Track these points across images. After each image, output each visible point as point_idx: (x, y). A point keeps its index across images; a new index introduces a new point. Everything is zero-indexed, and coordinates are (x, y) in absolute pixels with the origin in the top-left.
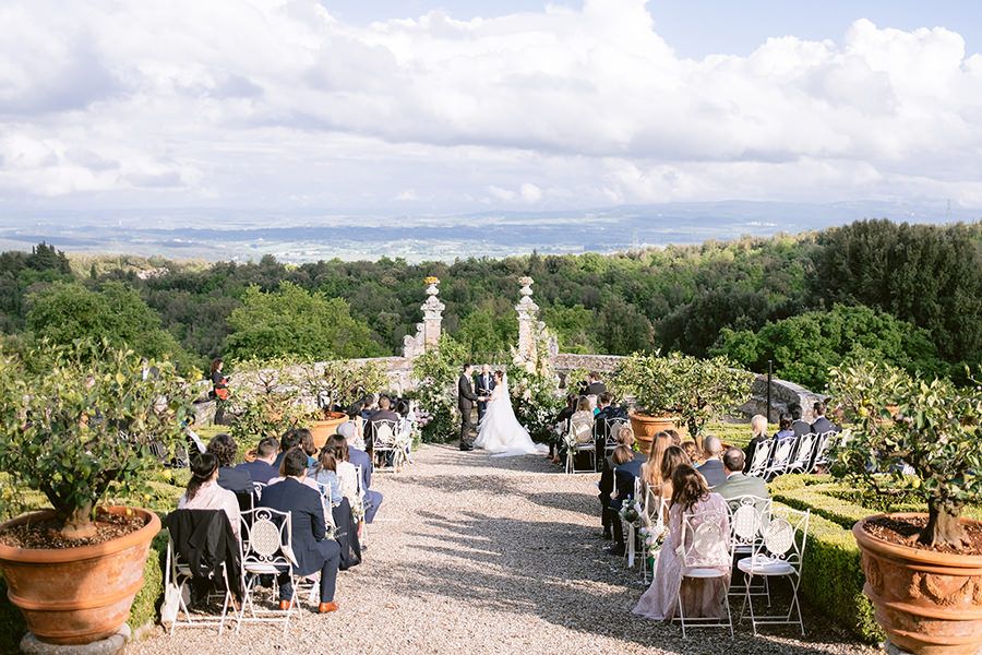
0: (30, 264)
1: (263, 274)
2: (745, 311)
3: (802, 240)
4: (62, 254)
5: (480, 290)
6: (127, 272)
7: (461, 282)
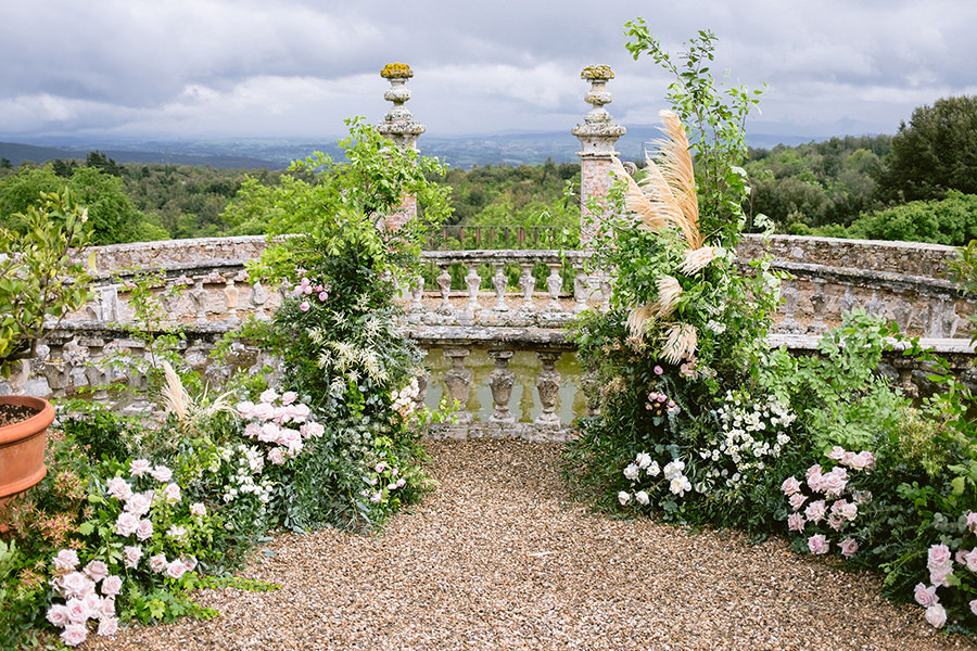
3: (803, 152)
4: (113, 162)
5: (496, 195)
6: (169, 179)
7: (478, 187)
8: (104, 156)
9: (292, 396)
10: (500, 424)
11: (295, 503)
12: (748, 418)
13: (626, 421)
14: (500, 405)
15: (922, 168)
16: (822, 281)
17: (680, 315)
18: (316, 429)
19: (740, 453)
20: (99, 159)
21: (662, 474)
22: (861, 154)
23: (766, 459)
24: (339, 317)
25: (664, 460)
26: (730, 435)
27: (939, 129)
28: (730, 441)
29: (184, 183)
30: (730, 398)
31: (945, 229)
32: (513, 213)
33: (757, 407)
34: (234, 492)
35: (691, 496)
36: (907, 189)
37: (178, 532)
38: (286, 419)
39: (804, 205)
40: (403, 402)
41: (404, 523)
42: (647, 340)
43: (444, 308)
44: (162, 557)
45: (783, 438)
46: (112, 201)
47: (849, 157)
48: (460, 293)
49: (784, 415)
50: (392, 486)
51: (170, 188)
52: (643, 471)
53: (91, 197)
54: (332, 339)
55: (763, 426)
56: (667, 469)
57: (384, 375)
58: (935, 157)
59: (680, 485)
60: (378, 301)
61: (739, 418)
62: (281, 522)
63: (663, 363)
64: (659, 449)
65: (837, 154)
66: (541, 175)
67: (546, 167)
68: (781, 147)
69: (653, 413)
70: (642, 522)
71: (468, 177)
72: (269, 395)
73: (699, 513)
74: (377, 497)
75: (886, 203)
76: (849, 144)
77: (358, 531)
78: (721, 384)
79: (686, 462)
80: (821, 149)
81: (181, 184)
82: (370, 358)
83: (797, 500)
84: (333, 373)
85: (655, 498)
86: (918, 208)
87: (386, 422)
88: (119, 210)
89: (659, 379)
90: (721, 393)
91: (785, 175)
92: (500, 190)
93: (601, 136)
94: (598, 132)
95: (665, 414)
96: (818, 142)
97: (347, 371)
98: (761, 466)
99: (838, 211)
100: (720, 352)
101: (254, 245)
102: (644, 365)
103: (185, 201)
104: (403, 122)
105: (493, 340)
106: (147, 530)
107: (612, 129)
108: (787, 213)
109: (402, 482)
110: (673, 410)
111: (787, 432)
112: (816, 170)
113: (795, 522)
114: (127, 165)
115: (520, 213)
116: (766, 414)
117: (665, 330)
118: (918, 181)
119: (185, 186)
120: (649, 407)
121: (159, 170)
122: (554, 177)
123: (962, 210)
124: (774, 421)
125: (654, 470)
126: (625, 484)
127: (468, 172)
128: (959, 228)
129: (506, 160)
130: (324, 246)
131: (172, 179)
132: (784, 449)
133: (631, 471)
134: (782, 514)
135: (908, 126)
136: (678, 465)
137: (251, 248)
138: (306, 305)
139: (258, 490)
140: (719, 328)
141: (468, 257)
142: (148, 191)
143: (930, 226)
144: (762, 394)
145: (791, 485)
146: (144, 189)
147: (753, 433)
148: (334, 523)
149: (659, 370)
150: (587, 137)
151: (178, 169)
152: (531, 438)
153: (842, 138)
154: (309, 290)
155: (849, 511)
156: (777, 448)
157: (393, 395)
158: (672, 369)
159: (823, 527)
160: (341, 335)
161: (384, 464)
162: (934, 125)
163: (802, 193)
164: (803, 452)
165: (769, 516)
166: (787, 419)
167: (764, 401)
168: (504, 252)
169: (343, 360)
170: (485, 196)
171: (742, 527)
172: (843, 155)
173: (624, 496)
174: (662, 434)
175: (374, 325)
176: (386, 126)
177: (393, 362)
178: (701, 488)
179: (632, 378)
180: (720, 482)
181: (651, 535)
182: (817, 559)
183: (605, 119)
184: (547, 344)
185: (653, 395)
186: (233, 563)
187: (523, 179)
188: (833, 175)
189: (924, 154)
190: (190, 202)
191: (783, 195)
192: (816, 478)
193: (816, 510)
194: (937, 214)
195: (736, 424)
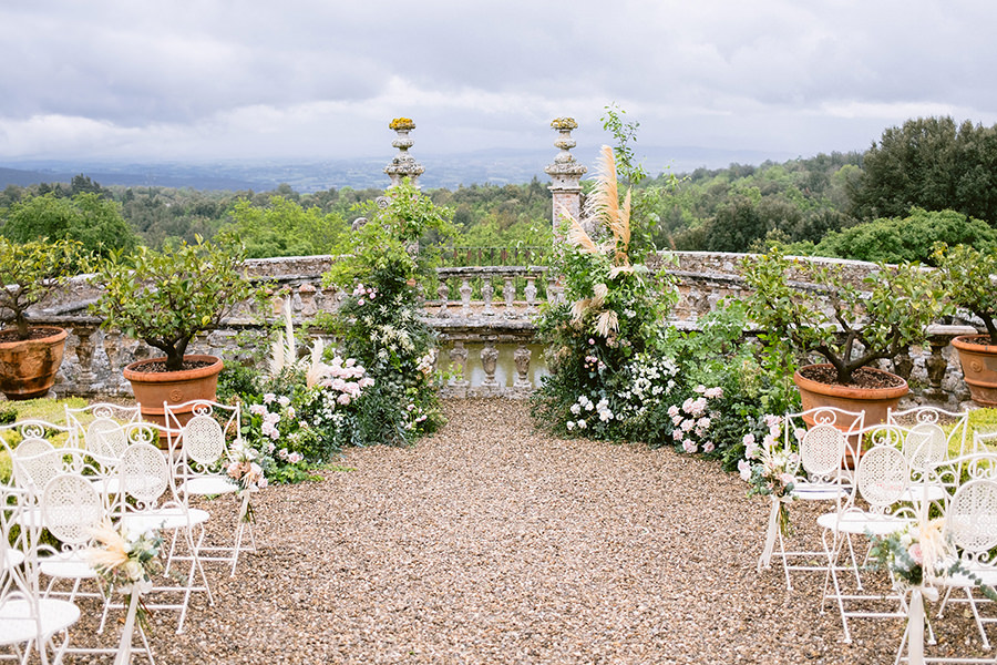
2: (777, 224)
3: (791, 168)
4: (97, 185)
5: (482, 214)
6: (154, 201)
7: (464, 206)
8: (89, 180)
9: (353, 361)
10: (489, 387)
11: (357, 429)
12: (648, 371)
13: (571, 375)
14: (489, 374)
15: (894, 186)
16: (738, 288)
17: (609, 306)
18: (370, 381)
19: (643, 393)
20: (84, 183)
21: (595, 409)
22: (848, 170)
23: (660, 396)
24: (383, 309)
25: (596, 400)
26: (637, 382)
27: (908, 148)
28: (637, 385)
29: (168, 205)
30: (637, 358)
31: (908, 245)
32: (499, 232)
33: (655, 364)
34: (320, 419)
35: (613, 422)
36: (880, 206)
37: (293, 437)
38: (349, 376)
39: (782, 223)
40: (425, 364)
41: (428, 443)
42: (584, 322)
43: (443, 313)
44: (285, 450)
45: (671, 383)
46: (111, 225)
47: (837, 173)
48: (455, 303)
49: (672, 369)
50: (418, 420)
51: (154, 210)
52: (583, 408)
53: (90, 222)
54: (379, 323)
55: (658, 376)
56: (598, 406)
57: (412, 347)
58: (906, 176)
59: (606, 415)
60: (408, 298)
61: (643, 371)
62: (348, 441)
63: (595, 337)
64: (594, 393)
65: (825, 170)
66: (527, 194)
67: (532, 185)
68: (769, 163)
69: (589, 370)
70: (583, 441)
71: (454, 196)
72: (337, 360)
73: (615, 432)
74: (409, 426)
75: (860, 220)
76: (836, 160)
77: (398, 445)
78: (633, 350)
79: (610, 400)
80: (807, 165)
81: (165, 207)
82: (404, 335)
83: (676, 419)
84: (379, 346)
85: (591, 424)
86: (882, 225)
87: (414, 379)
88: (117, 234)
89: (592, 347)
90: (632, 356)
91: (771, 191)
92: (487, 209)
93: (567, 174)
94: (565, 171)
95: (596, 370)
96: (805, 158)
97: (389, 344)
98: (657, 401)
99: (816, 228)
100: (631, 329)
101: (288, 264)
102: (582, 338)
103: (170, 223)
104: (406, 165)
105: (484, 327)
106: (276, 435)
107: (576, 168)
108: (766, 231)
109: (424, 417)
110: (602, 367)
111: (673, 378)
112: (802, 187)
113: (677, 435)
114: (110, 187)
115: (506, 233)
116: (661, 369)
117: (596, 316)
118: (890, 197)
119: (170, 209)
120: (586, 366)
121: (143, 193)
122: (540, 196)
123: (924, 227)
124: (665, 372)
125: (590, 407)
126: (571, 417)
127: (453, 191)
128: (921, 244)
129: (491, 179)
130: (373, 263)
131: (157, 202)
132: (673, 390)
133: (575, 409)
134: (669, 431)
135: (879, 146)
136: (604, 402)
137: (285, 266)
138: (362, 302)
139: (335, 417)
140: (631, 314)
141: (462, 272)
142: (133, 215)
143: (893, 242)
144: (660, 355)
145: (673, 411)
146: (129, 212)
147: (652, 380)
148: (382, 442)
149: (592, 341)
150: (556, 175)
151: (162, 192)
152: (511, 397)
153: (829, 154)
154: (363, 292)
155: (705, 422)
156: (668, 390)
157: (418, 361)
158: (600, 340)
159: (692, 435)
160: (385, 321)
161: (413, 405)
162: (904, 145)
163: (780, 210)
164: (683, 390)
165: (662, 431)
166: (674, 371)
167: (660, 360)
168: (490, 268)
169: (386, 337)
170: (471, 216)
171: (645, 441)
172: (831, 170)
173: (570, 424)
174: (596, 384)
175: (406, 314)
176: (394, 168)
177: (419, 338)
178: (620, 417)
179: (575, 347)
180: (632, 413)
181: (586, 445)
182: (690, 455)
183: (571, 161)
184: (521, 329)
185: (588, 358)
186: (324, 460)
187: (509, 199)
188: (820, 191)
189: (895, 173)
190: (175, 224)
191: (762, 213)
192: (688, 405)
193: (688, 425)
194: (901, 231)
195: (642, 375)
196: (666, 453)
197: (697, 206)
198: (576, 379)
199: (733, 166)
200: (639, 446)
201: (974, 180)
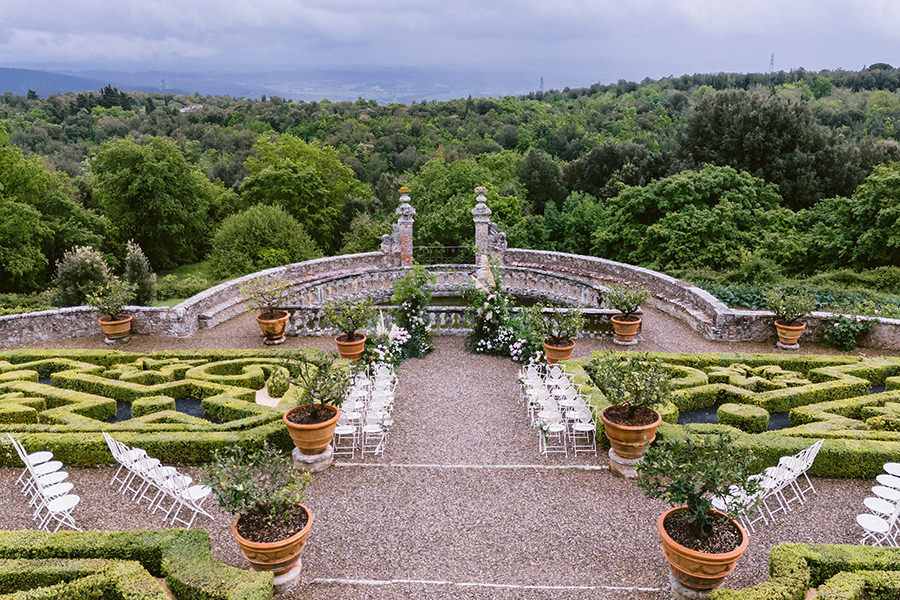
0: (100, 103)
1: (273, 112)
2: (631, 159)
3: (663, 86)
5: (431, 127)
7: (417, 120)
8: (116, 90)
9: (403, 329)
11: (406, 353)
12: (504, 332)
17: (489, 310)
19: (502, 340)
20: (112, 93)
21: (486, 345)
22: (704, 90)
23: (507, 341)
24: (413, 311)
25: (486, 341)
26: (500, 336)
30: (500, 327)
33: (506, 330)
34: (395, 351)
35: (492, 349)
37: (388, 359)
38: (402, 334)
39: (634, 158)
40: (428, 329)
41: (430, 356)
42: (482, 315)
45: (511, 337)
50: (426, 348)
52: (482, 344)
54: (412, 316)
55: (507, 334)
56: (487, 343)
57: (424, 324)
59: (489, 347)
61: (502, 332)
62: (405, 358)
63: (486, 320)
64: (485, 339)
65: (686, 90)
66: (464, 110)
68: (648, 81)
69: (484, 331)
70: (482, 356)
71: (409, 111)
72: (398, 328)
73: (493, 353)
74: (423, 351)
76: (697, 81)
77: (421, 358)
78: (498, 325)
79: (491, 342)
80: (676, 84)
83: (512, 349)
84: (412, 324)
85: (485, 350)
86: (685, 176)
87: (424, 334)
89: (485, 324)
90: (498, 327)
91: (644, 110)
92: (434, 122)
95: (487, 331)
98: (506, 343)
99: (655, 162)
100: (497, 316)
108: (623, 164)
109: (428, 347)
111: (512, 335)
112: (667, 106)
113: (512, 354)
116: (508, 331)
117: (486, 313)
121: (159, 99)
124: (509, 333)
125: (484, 344)
126: (478, 347)
132: (511, 339)
133: (479, 344)
134: (509, 353)
136: (489, 342)
138: (406, 308)
139: (399, 349)
142: (158, 121)
145: (511, 346)
146: (154, 119)
147: (505, 335)
148: (415, 357)
149: (485, 322)
152: (457, 335)
154: (406, 305)
155: (520, 351)
158: (488, 321)
159: (516, 355)
161: (424, 344)
164: (514, 340)
165: (507, 353)
166: (512, 333)
169: (415, 321)
171: (502, 356)
173: (478, 350)
174: (486, 336)
175: (421, 312)
178: (494, 347)
179: (479, 323)
180: (498, 346)
181: (483, 358)
182: (515, 361)
185: (484, 327)
186: (398, 365)
188: (679, 110)
189: (706, 129)
190: (193, 130)
191: (621, 151)
192: (516, 345)
193: (515, 351)
194: (694, 181)
195: (502, 334)
196: (508, 360)
197: (589, 123)
198: (480, 333)
199: (621, 82)
200: (500, 357)
201: (754, 137)
